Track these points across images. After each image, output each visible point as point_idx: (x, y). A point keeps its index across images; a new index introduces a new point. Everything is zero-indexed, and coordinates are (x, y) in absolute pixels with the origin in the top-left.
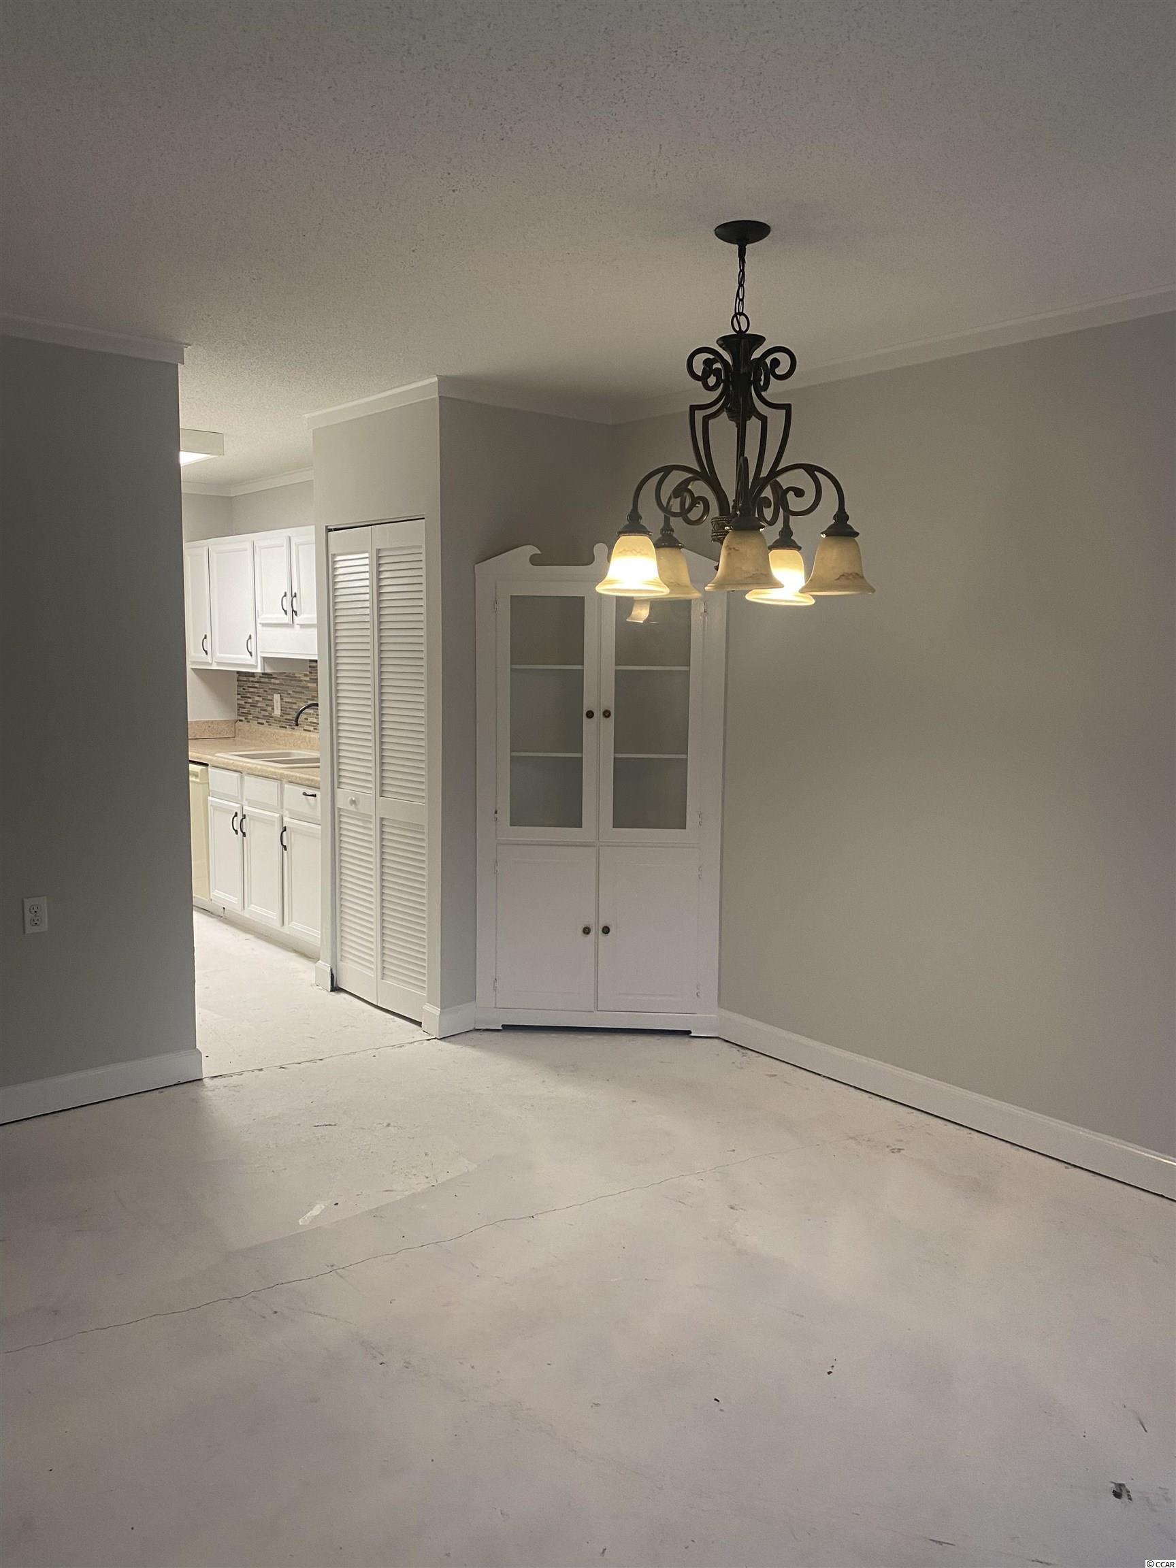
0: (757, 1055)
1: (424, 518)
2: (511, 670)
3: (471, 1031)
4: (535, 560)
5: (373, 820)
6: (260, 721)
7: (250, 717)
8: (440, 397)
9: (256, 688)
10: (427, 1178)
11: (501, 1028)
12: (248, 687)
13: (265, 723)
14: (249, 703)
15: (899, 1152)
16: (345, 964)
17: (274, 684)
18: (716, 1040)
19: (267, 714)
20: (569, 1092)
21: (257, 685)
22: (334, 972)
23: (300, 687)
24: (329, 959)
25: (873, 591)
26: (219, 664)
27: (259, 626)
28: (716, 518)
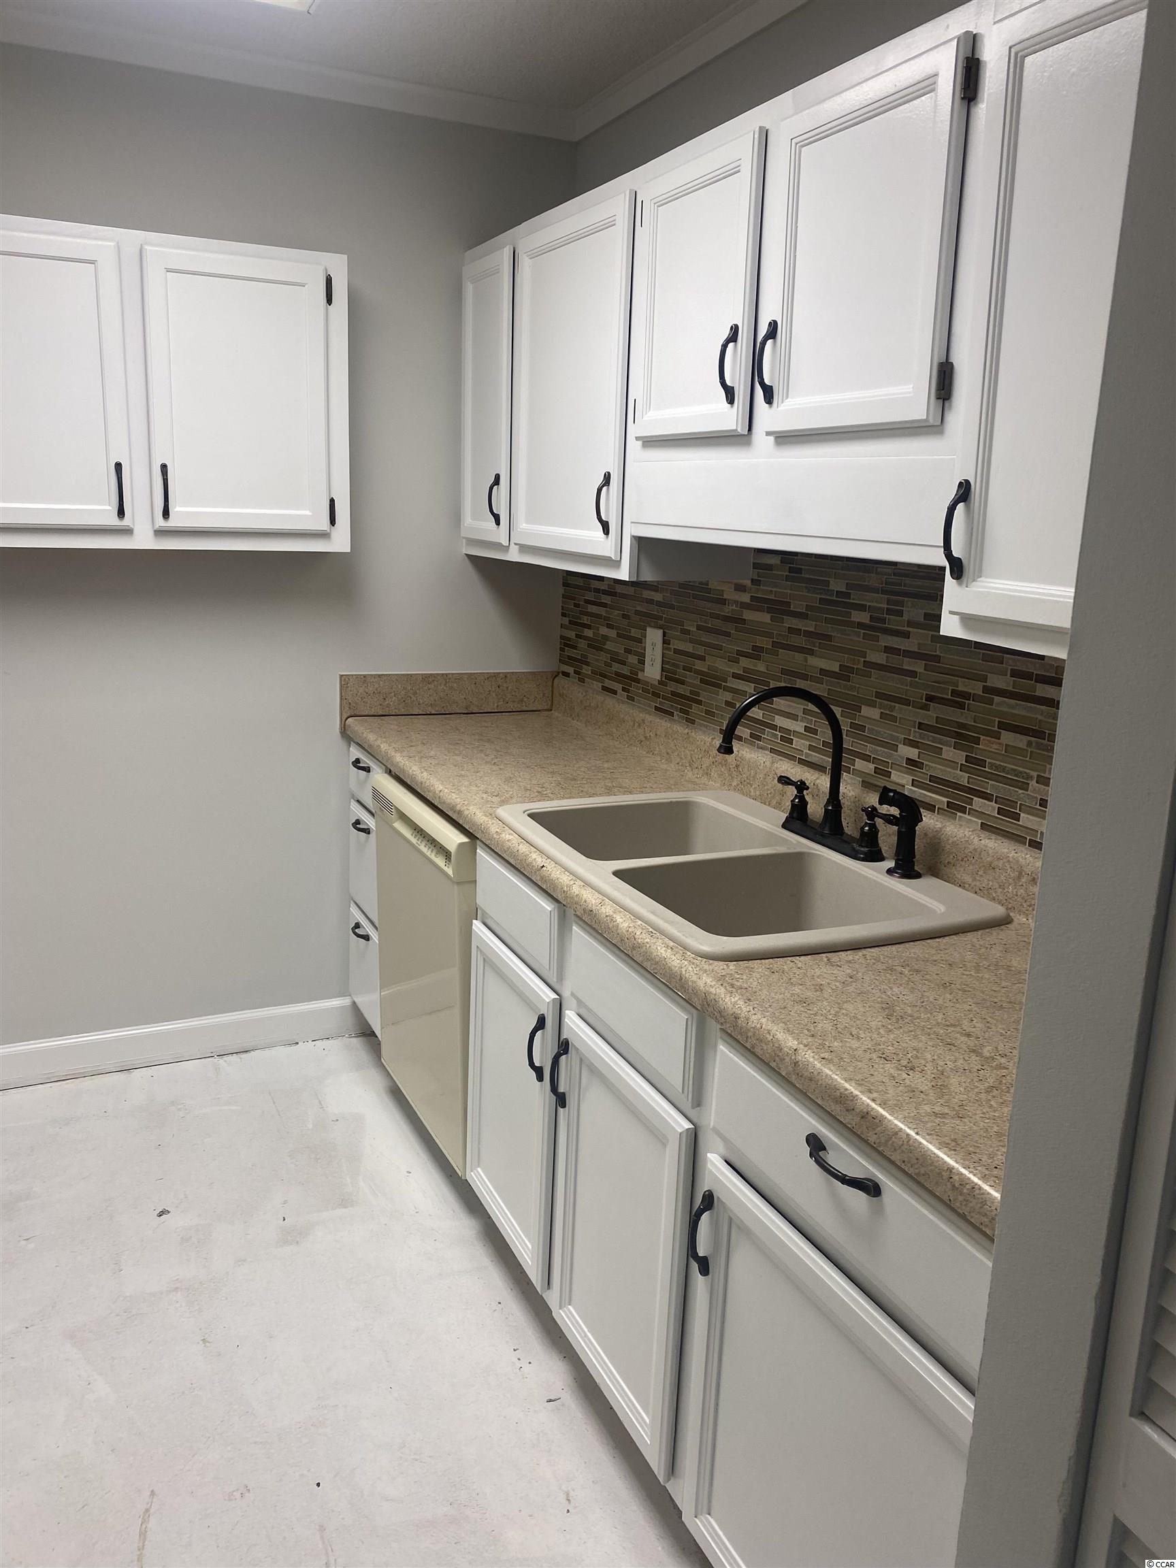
6: (608, 683)
7: (586, 670)
9: (604, 605)
12: (588, 602)
13: (620, 691)
14: (586, 638)
17: (650, 601)
19: (625, 671)
21: (606, 599)
23: (717, 617)
26: (524, 548)
27: (634, 446)
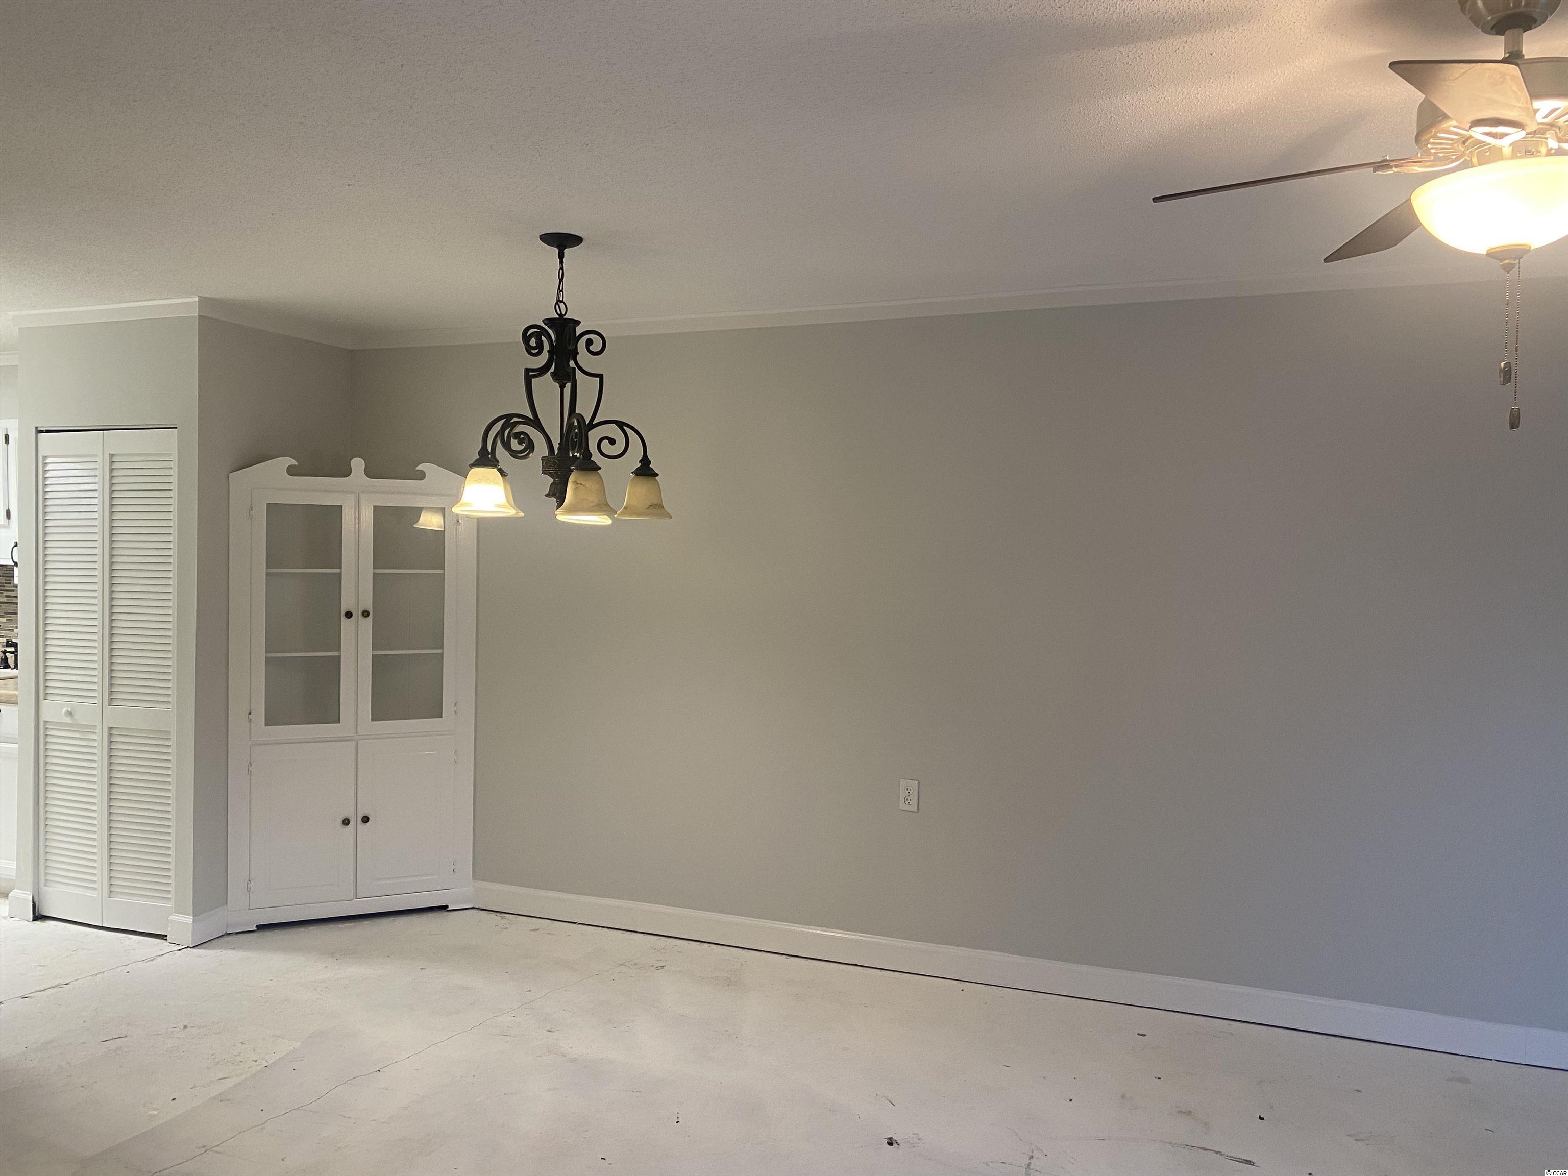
0: (515, 916)
1: (176, 428)
2: (267, 574)
3: (222, 935)
4: (292, 471)
5: (98, 730)
8: (199, 316)
10: (256, 1061)
11: (256, 929)
15: (663, 968)
16: (50, 889)
18: (472, 910)
20: (353, 971)
22: (36, 900)
24: (30, 887)
25: (671, 517)
28: (546, 457)
